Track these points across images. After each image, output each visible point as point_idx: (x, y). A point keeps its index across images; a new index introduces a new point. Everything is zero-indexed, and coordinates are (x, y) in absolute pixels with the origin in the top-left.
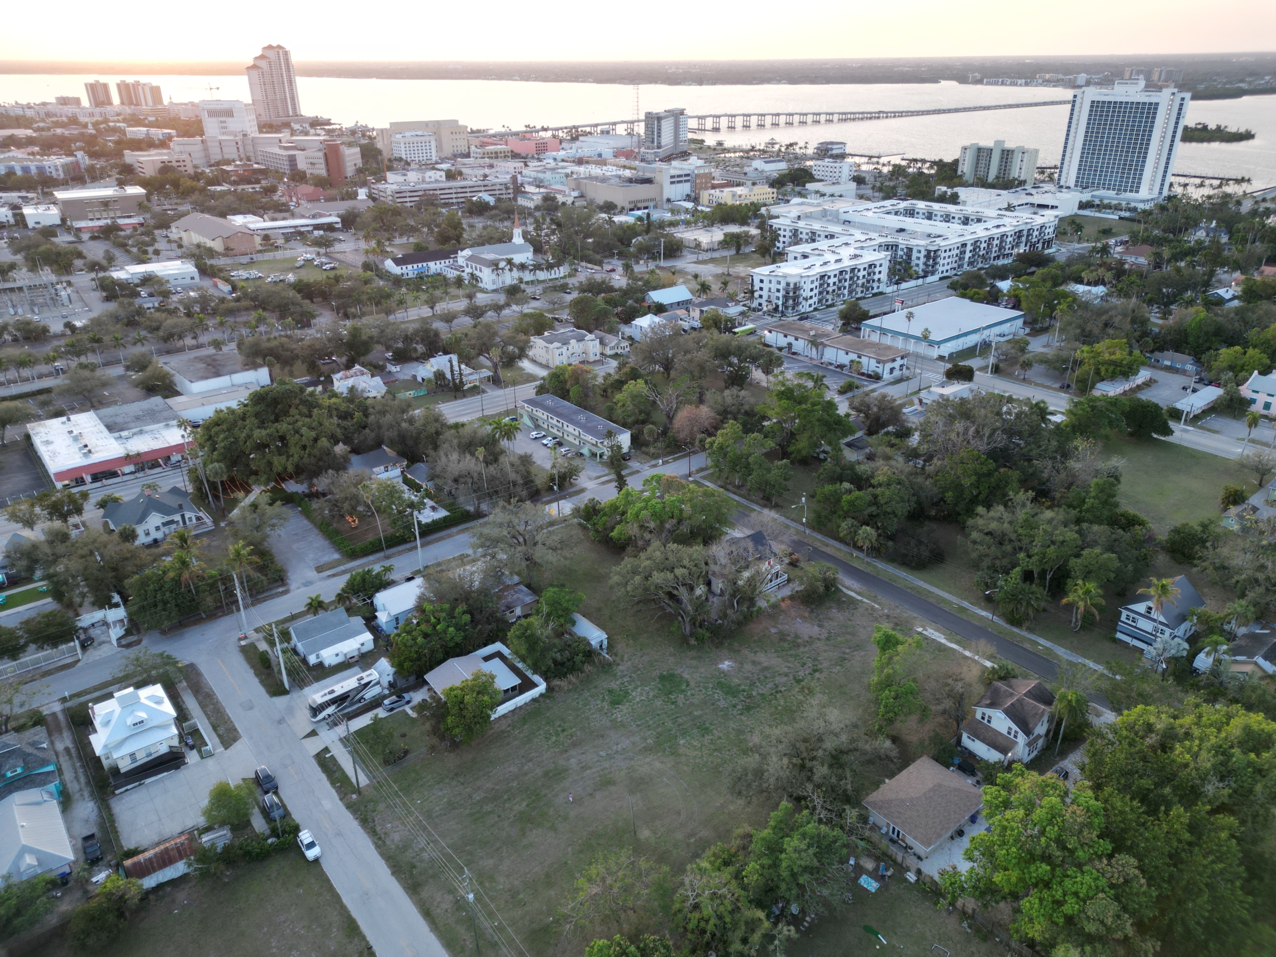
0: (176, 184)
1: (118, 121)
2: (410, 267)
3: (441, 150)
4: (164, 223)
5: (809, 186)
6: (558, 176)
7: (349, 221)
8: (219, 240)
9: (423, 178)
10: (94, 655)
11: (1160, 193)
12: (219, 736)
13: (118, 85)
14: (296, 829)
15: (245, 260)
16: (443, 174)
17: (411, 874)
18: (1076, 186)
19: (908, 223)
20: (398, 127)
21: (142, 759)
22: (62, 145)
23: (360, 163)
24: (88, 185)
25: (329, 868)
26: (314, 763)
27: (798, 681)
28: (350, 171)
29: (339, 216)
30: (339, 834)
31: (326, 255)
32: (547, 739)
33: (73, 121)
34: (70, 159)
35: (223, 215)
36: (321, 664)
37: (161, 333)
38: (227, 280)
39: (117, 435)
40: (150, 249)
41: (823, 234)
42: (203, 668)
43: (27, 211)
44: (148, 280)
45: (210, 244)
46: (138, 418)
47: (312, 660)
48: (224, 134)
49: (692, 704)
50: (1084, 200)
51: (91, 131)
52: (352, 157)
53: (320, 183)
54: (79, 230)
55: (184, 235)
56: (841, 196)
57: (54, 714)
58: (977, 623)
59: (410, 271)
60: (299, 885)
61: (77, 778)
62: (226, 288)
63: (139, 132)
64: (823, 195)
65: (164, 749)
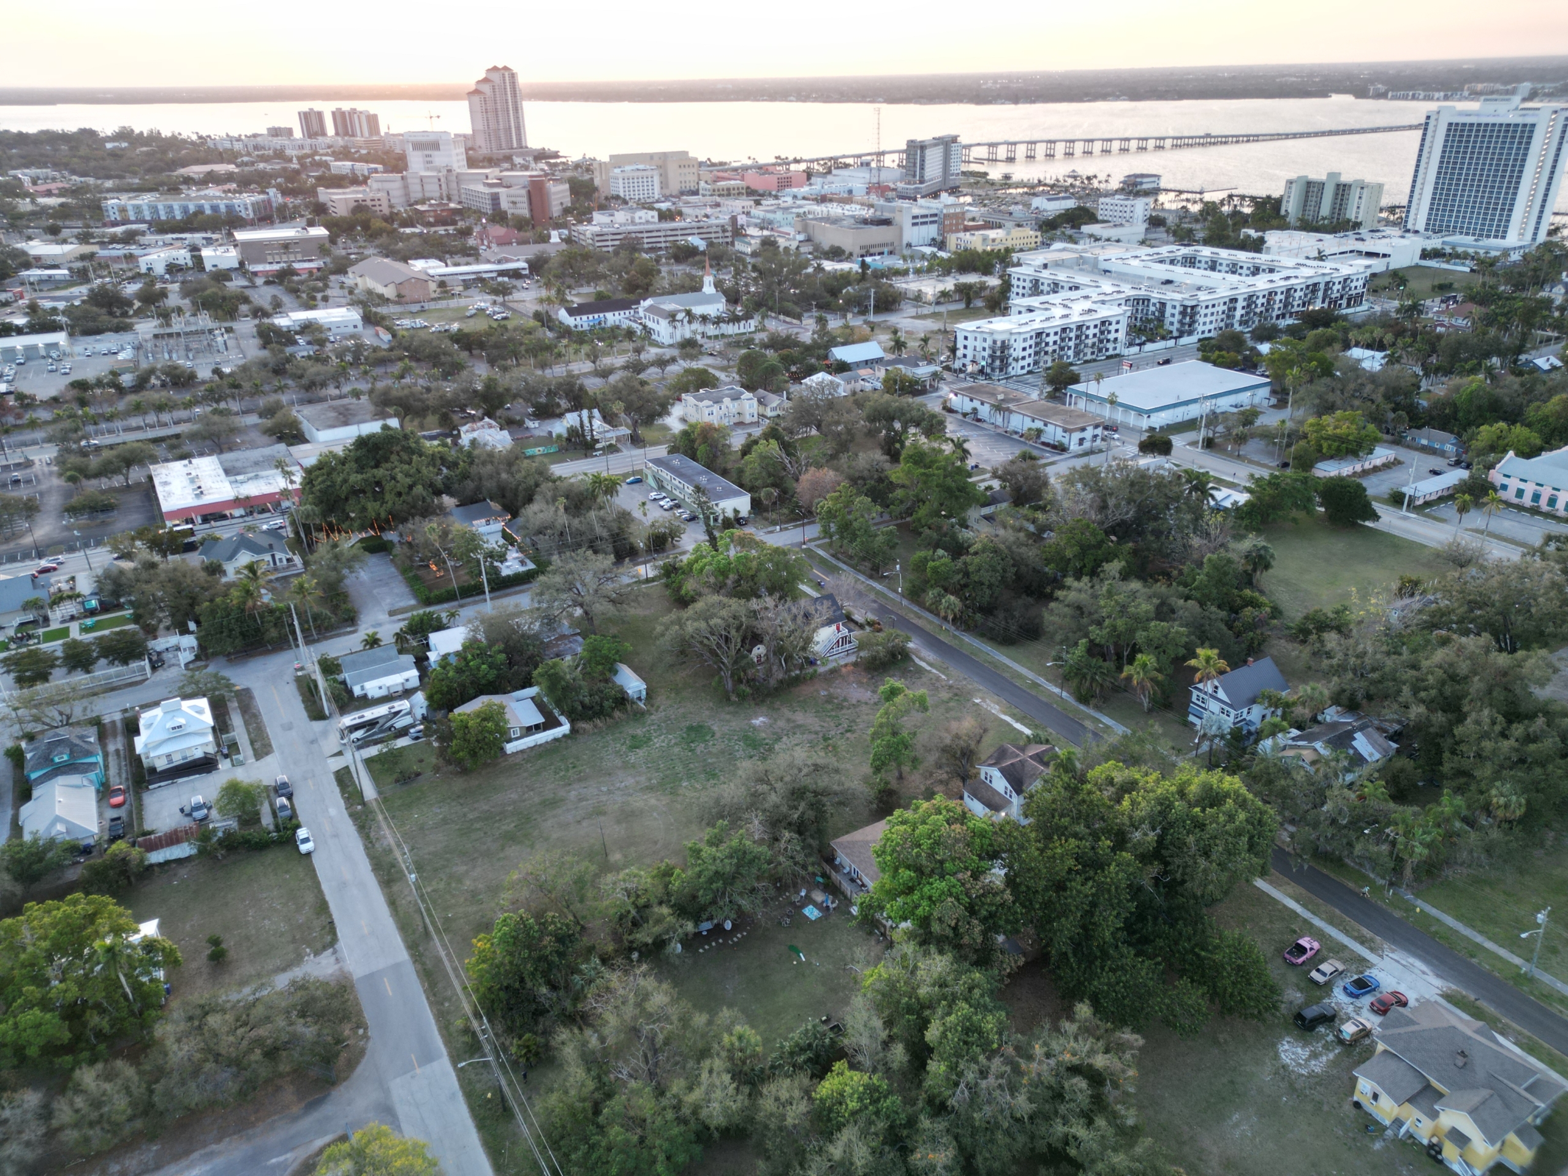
0: (366, 226)
1: (327, 155)
2: (584, 318)
3: (667, 187)
4: (341, 270)
5: (1086, 229)
6: (790, 217)
7: (537, 266)
8: (391, 288)
9: (633, 219)
10: (162, 675)
11: (1534, 239)
12: (254, 750)
13: (333, 113)
14: (298, 826)
15: (415, 308)
16: (655, 214)
17: (389, 872)
18: (1426, 230)
19: (1179, 273)
20: (619, 161)
21: (178, 760)
22: (261, 181)
23: (568, 202)
24: (277, 225)
25: (319, 863)
26: (332, 777)
27: (826, 739)
28: (556, 210)
29: (527, 261)
30: (336, 836)
31: (503, 304)
32: (556, 773)
33: (280, 154)
34: (262, 196)
35: (405, 259)
36: (365, 696)
37: (304, 381)
38: (388, 329)
39: (232, 478)
40: (319, 296)
41: (1066, 286)
42: (256, 694)
43: (206, 253)
44: (307, 328)
45: (380, 289)
46: (256, 463)
47: (357, 691)
48: (428, 169)
49: (710, 753)
50: (1429, 248)
51: (295, 165)
52: (559, 194)
53: (521, 224)
54: (255, 274)
55: (359, 280)
56: (1118, 241)
57: (113, 722)
58: (1044, 699)
59: (583, 322)
60: (287, 872)
61: (119, 774)
62: (386, 337)
63: (343, 167)
64: (1097, 240)
65: (199, 754)
